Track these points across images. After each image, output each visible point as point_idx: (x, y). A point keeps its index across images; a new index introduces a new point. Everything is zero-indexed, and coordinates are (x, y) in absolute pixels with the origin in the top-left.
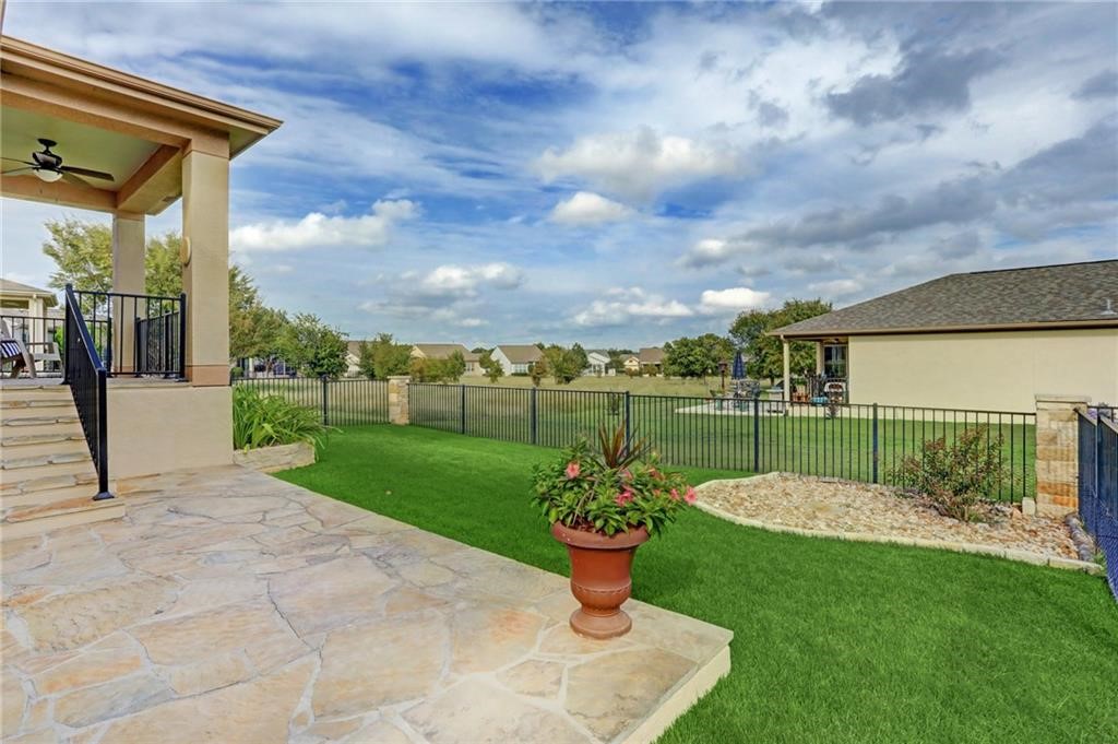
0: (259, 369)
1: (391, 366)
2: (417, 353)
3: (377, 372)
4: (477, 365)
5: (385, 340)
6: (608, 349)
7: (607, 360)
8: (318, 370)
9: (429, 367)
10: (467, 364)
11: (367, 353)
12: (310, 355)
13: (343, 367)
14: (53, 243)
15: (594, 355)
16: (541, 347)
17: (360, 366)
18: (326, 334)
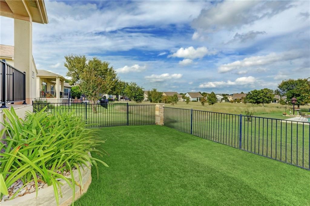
0: (122, 98)
1: (156, 98)
2: (164, 94)
3: (153, 100)
4: (181, 98)
5: (155, 90)
6: (222, 93)
7: (222, 97)
8: (136, 99)
9: (168, 99)
10: (178, 98)
11: (149, 94)
12: (134, 94)
13: (143, 98)
14: (66, 62)
15: (218, 95)
16: (200, 93)
17: (148, 98)
18: (138, 88)
